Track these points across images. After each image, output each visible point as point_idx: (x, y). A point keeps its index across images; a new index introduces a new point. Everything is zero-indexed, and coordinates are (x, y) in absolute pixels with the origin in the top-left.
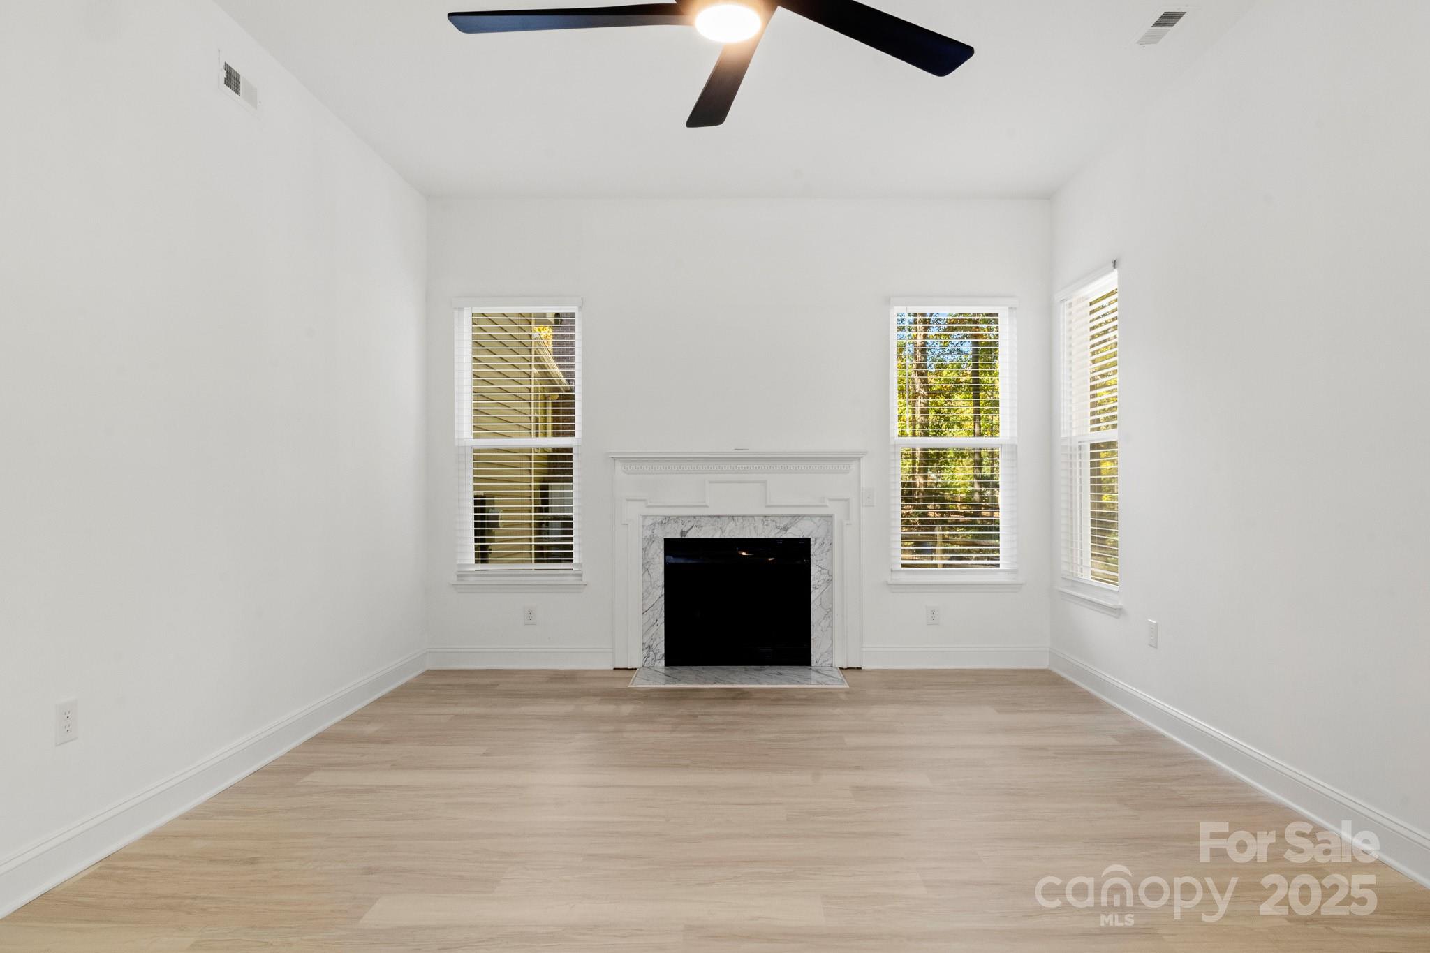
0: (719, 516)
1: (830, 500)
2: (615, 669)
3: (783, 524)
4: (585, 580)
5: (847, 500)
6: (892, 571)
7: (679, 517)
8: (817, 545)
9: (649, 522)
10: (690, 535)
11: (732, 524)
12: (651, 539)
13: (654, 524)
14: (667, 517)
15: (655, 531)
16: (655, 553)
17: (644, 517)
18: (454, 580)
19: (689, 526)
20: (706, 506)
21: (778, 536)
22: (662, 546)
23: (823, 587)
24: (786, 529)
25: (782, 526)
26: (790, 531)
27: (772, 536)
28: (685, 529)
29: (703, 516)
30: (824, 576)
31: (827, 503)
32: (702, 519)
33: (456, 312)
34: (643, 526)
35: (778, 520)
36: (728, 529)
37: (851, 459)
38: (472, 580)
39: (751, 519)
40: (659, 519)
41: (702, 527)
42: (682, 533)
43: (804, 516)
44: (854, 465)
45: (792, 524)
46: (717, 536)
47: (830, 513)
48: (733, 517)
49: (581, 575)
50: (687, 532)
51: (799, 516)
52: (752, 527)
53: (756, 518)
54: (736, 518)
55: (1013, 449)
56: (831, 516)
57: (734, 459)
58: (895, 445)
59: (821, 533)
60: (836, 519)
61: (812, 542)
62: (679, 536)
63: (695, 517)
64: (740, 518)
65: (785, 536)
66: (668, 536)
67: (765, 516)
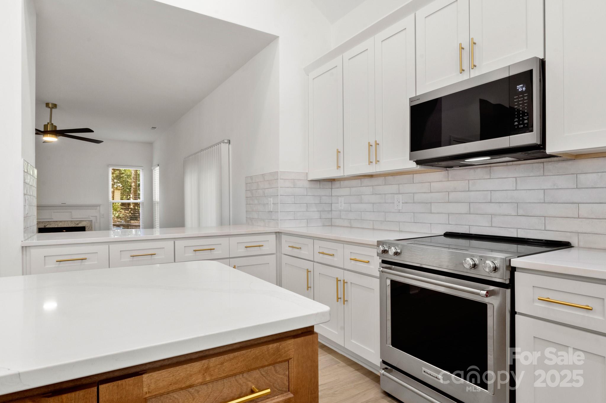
0: (56, 221)
1: (91, 216)
3: (78, 222)
5: (96, 216)
7: (43, 222)
8: (87, 228)
11: (61, 223)
19: (47, 224)
20: (52, 219)
21: (76, 226)
24: (78, 224)
25: (77, 223)
27: (74, 226)
28: (45, 225)
31: (90, 217)
32: (51, 222)
35: (75, 222)
36: (59, 225)
37: (97, 206)
39: (67, 222)
41: (51, 224)
43: (83, 221)
44: (98, 208)
45: (80, 223)
46: (56, 227)
47: (91, 220)
48: (61, 221)
50: (46, 226)
52: (67, 224)
53: (69, 222)
54: (62, 222)
55: (143, 203)
56: (92, 221)
57: (60, 206)
58: (111, 202)
59: (89, 225)
60: (93, 221)
61: (86, 227)
62: (43, 227)
63: (49, 222)
64: (63, 222)
65: (77, 226)
66: (40, 227)
67: (71, 221)
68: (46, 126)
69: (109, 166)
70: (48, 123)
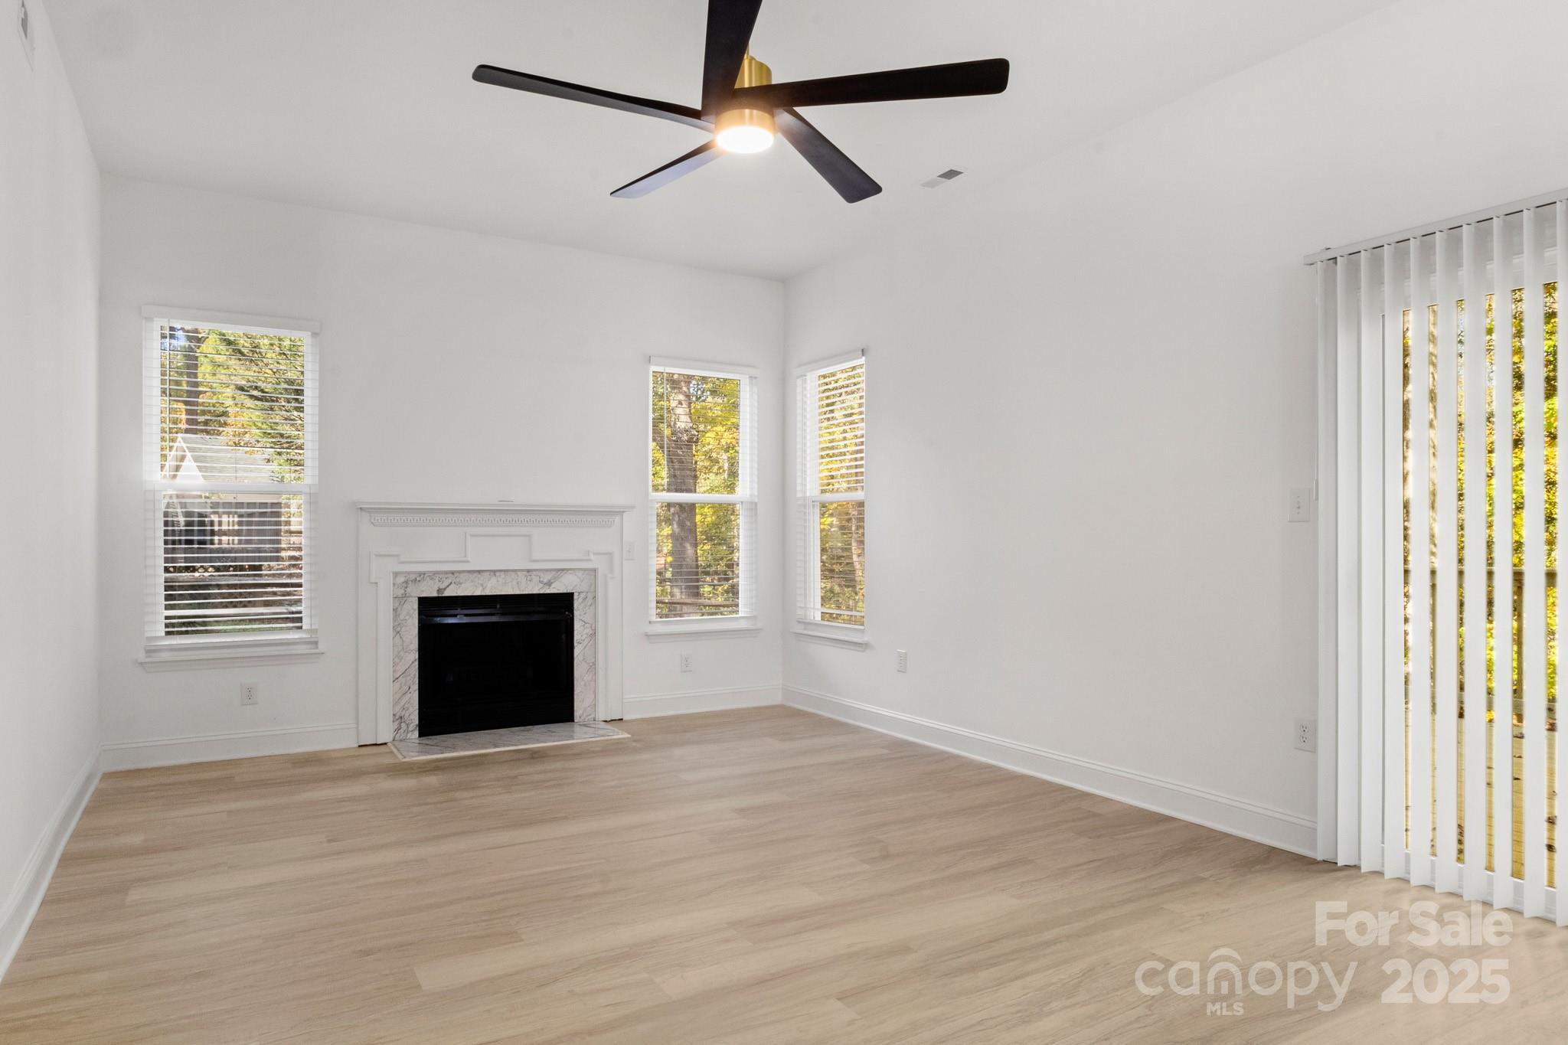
0: (479, 572)
1: (594, 554)
2: (359, 746)
3: (547, 578)
4: (321, 647)
5: (611, 554)
6: (650, 622)
7: (435, 573)
8: (580, 600)
9: (401, 579)
10: (447, 593)
11: (493, 580)
12: (401, 599)
13: (406, 582)
14: (422, 574)
15: (408, 590)
16: (408, 614)
17: (396, 574)
18: (142, 657)
19: (447, 583)
20: (468, 562)
21: (542, 592)
22: (416, 606)
23: (586, 642)
24: (549, 584)
25: (545, 581)
26: (553, 586)
27: (535, 591)
28: (442, 587)
29: (463, 571)
30: (586, 631)
31: (592, 557)
32: (462, 575)
34: (394, 584)
35: (542, 575)
36: (489, 585)
37: (614, 513)
38: (165, 656)
39: (513, 574)
40: (413, 577)
41: (461, 584)
42: (439, 591)
43: (568, 570)
44: (617, 519)
45: (555, 578)
46: (478, 593)
47: (594, 567)
48: (494, 572)
49: (316, 643)
50: (445, 589)
51: (563, 570)
52: (515, 583)
53: (519, 573)
54: (498, 574)
55: (753, 507)
56: (595, 570)
57: (492, 512)
59: (584, 587)
60: (600, 573)
61: (575, 597)
62: (435, 594)
64: (502, 573)
65: (548, 591)
67: (528, 571)
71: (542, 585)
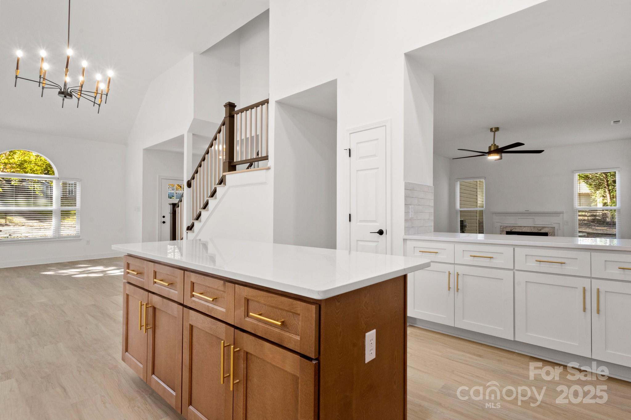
0: (521, 226)
1: (554, 223)
3: (540, 228)
5: (559, 223)
7: (510, 226)
8: (550, 234)
9: (502, 227)
10: (513, 231)
11: (525, 228)
13: (503, 228)
14: (507, 226)
15: (504, 230)
17: (501, 226)
19: (512, 229)
20: (517, 224)
21: (538, 232)
22: (506, 233)
24: (540, 230)
25: (539, 229)
27: (536, 232)
31: (553, 224)
32: (517, 227)
33: (456, 182)
35: (538, 228)
37: (560, 213)
40: (505, 227)
41: (516, 229)
43: (546, 227)
44: (561, 215)
45: (542, 229)
46: (520, 231)
47: (554, 226)
48: (525, 226)
51: (544, 227)
52: (530, 229)
53: (532, 227)
56: (554, 227)
57: (525, 213)
58: (576, 210)
59: (551, 231)
60: (556, 228)
61: (548, 234)
62: (510, 231)
63: (514, 226)
64: (527, 227)
65: (540, 232)
66: (507, 231)
67: (534, 227)
68: (490, 147)
69: (573, 172)
70: (492, 145)
71: (538, 230)
